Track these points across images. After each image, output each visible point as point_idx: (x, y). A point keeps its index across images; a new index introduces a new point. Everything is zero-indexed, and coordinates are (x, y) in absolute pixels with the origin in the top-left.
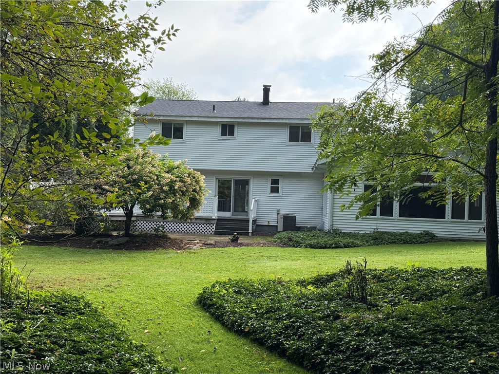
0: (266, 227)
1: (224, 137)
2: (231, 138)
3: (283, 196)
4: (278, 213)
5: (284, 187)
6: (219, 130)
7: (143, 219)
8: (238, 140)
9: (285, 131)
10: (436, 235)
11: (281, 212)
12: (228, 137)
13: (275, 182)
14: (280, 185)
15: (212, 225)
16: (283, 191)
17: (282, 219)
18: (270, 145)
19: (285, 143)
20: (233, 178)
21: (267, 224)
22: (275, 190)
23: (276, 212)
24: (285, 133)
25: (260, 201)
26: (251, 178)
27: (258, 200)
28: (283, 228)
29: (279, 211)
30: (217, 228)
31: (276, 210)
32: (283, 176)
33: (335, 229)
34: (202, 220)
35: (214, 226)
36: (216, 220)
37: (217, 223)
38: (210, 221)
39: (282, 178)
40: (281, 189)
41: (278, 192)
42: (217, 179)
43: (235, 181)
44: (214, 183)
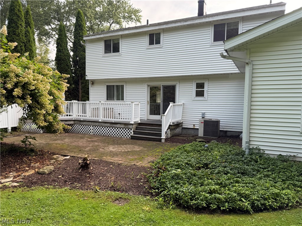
0: (191, 130)
1: (152, 46)
2: (158, 46)
3: (208, 99)
5: (209, 91)
6: (147, 39)
7: (79, 123)
8: (164, 47)
9: (209, 31)
11: (206, 116)
12: (155, 46)
13: (200, 86)
14: (206, 89)
15: (130, 130)
16: (209, 95)
17: (203, 124)
18: (194, 48)
19: (209, 44)
20: (161, 84)
21: (192, 127)
22: (200, 94)
23: (201, 115)
24: (209, 33)
25: (185, 105)
26: (177, 83)
27: (184, 104)
28: (204, 133)
29: (203, 114)
30: (135, 132)
31: (201, 113)
32: (208, 79)
33: (254, 148)
34: (121, 124)
35: (132, 130)
36: (135, 125)
37: (136, 127)
38: (128, 126)
39: (207, 81)
40: (206, 93)
41: (203, 96)
42: (148, 86)
43: (164, 86)
44: (146, 89)
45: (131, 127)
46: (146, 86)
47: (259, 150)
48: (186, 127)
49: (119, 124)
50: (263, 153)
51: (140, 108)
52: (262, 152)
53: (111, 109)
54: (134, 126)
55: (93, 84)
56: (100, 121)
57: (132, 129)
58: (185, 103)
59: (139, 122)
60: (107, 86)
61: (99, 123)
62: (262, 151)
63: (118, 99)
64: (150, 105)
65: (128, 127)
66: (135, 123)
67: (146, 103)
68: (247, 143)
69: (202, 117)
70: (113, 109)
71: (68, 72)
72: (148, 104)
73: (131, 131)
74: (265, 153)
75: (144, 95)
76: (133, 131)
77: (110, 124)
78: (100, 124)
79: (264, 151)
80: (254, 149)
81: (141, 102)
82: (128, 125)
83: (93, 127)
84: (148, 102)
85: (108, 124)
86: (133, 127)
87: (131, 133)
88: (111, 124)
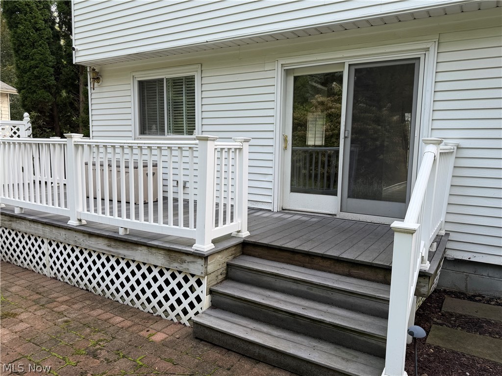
7: (7, 224)
15: (192, 281)
20: (346, 59)
26: (428, 49)
27: (458, 148)
30: (218, 298)
34: (154, 251)
35: (204, 287)
36: (219, 256)
37: (229, 265)
38: (183, 262)
42: (287, 72)
43: (356, 70)
44: (278, 89)
45: (196, 268)
46: (279, 74)
48: (465, 257)
49: (144, 250)
51: (246, 163)
53: (145, 166)
54: (216, 265)
55: (97, 78)
56: (73, 223)
57: (205, 282)
58: (464, 144)
59: (245, 234)
60: (141, 84)
61: (69, 234)
63: (177, 130)
64: (293, 151)
65: (185, 266)
66: (221, 246)
67: (278, 143)
70: (155, 166)
71: (40, 48)
72: (285, 148)
73: (199, 291)
75: (271, 113)
76: (211, 292)
77: (106, 242)
78: (72, 238)
81: (253, 142)
82: (185, 257)
83: (50, 244)
84: (285, 140)
85: (100, 241)
86: (210, 268)
87: (198, 299)
88: (113, 243)
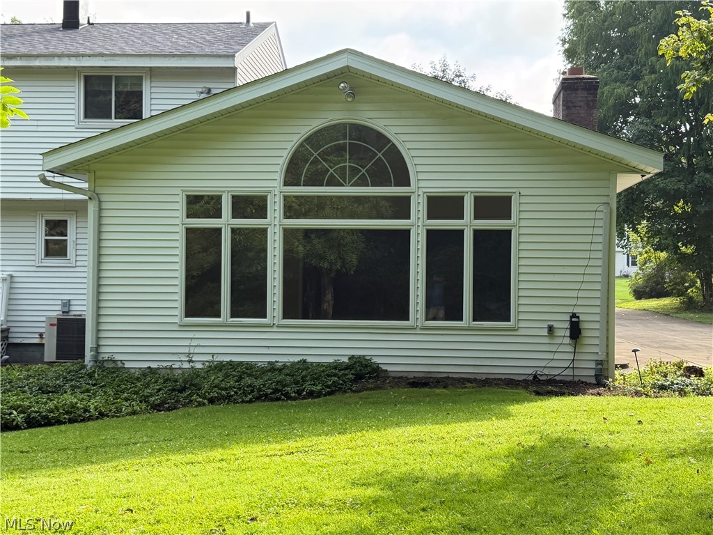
0: (34, 349)
3: (78, 264)
4: (66, 310)
5: (80, 241)
9: (71, 89)
10: (384, 368)
11: (72, 307)
13: (57, 226)
14: (71, 237)
16: (79, 253)
17: (55, 328)
19: (73, 123)
21: (36, 341)
22: (55, 249)
23: (59, 308)
24: (72, 95)
25: (15, 280)
27: (12, 276)
28: (57, 351)
29: (67, 304)
31: (60, 302)
32: (77, 211)
33: (104, 359)
39: (75, 215)
40: (72, 246)
41: (65, 255)
47: (115, 361)
48: (18, 341)
50: (121, 368)
52: (120, 365)
58: (14, 274)
62: (119, 363)
68: (91, 349)
69: (63, 312)
74: (126, 366)
79: (124, 364)
80: (106, 360)
